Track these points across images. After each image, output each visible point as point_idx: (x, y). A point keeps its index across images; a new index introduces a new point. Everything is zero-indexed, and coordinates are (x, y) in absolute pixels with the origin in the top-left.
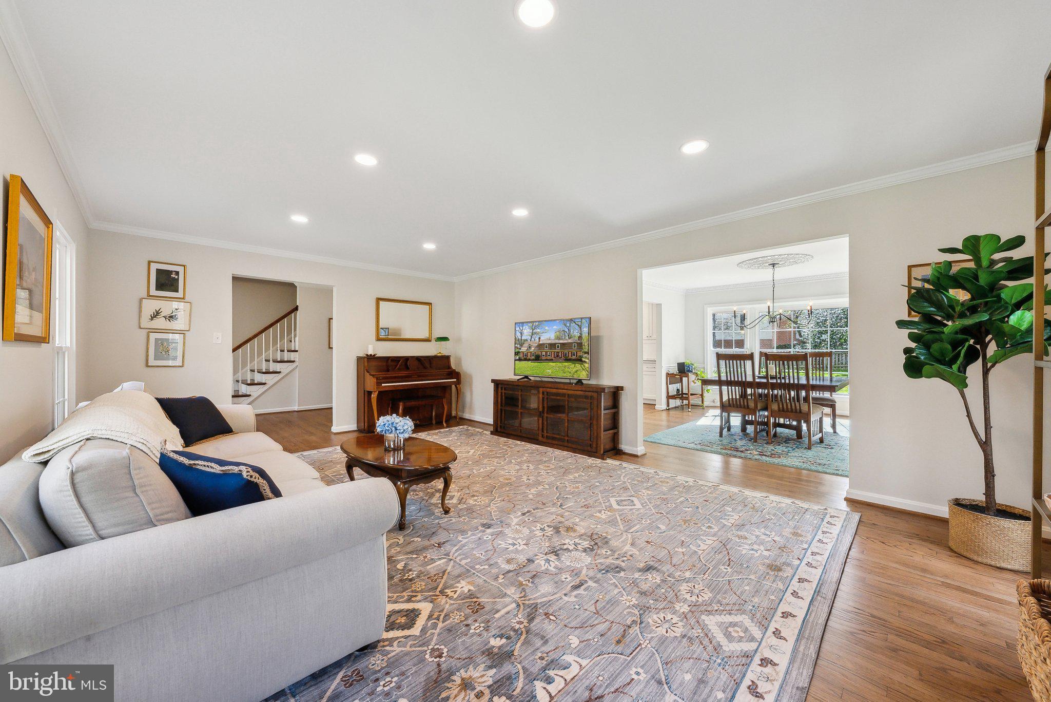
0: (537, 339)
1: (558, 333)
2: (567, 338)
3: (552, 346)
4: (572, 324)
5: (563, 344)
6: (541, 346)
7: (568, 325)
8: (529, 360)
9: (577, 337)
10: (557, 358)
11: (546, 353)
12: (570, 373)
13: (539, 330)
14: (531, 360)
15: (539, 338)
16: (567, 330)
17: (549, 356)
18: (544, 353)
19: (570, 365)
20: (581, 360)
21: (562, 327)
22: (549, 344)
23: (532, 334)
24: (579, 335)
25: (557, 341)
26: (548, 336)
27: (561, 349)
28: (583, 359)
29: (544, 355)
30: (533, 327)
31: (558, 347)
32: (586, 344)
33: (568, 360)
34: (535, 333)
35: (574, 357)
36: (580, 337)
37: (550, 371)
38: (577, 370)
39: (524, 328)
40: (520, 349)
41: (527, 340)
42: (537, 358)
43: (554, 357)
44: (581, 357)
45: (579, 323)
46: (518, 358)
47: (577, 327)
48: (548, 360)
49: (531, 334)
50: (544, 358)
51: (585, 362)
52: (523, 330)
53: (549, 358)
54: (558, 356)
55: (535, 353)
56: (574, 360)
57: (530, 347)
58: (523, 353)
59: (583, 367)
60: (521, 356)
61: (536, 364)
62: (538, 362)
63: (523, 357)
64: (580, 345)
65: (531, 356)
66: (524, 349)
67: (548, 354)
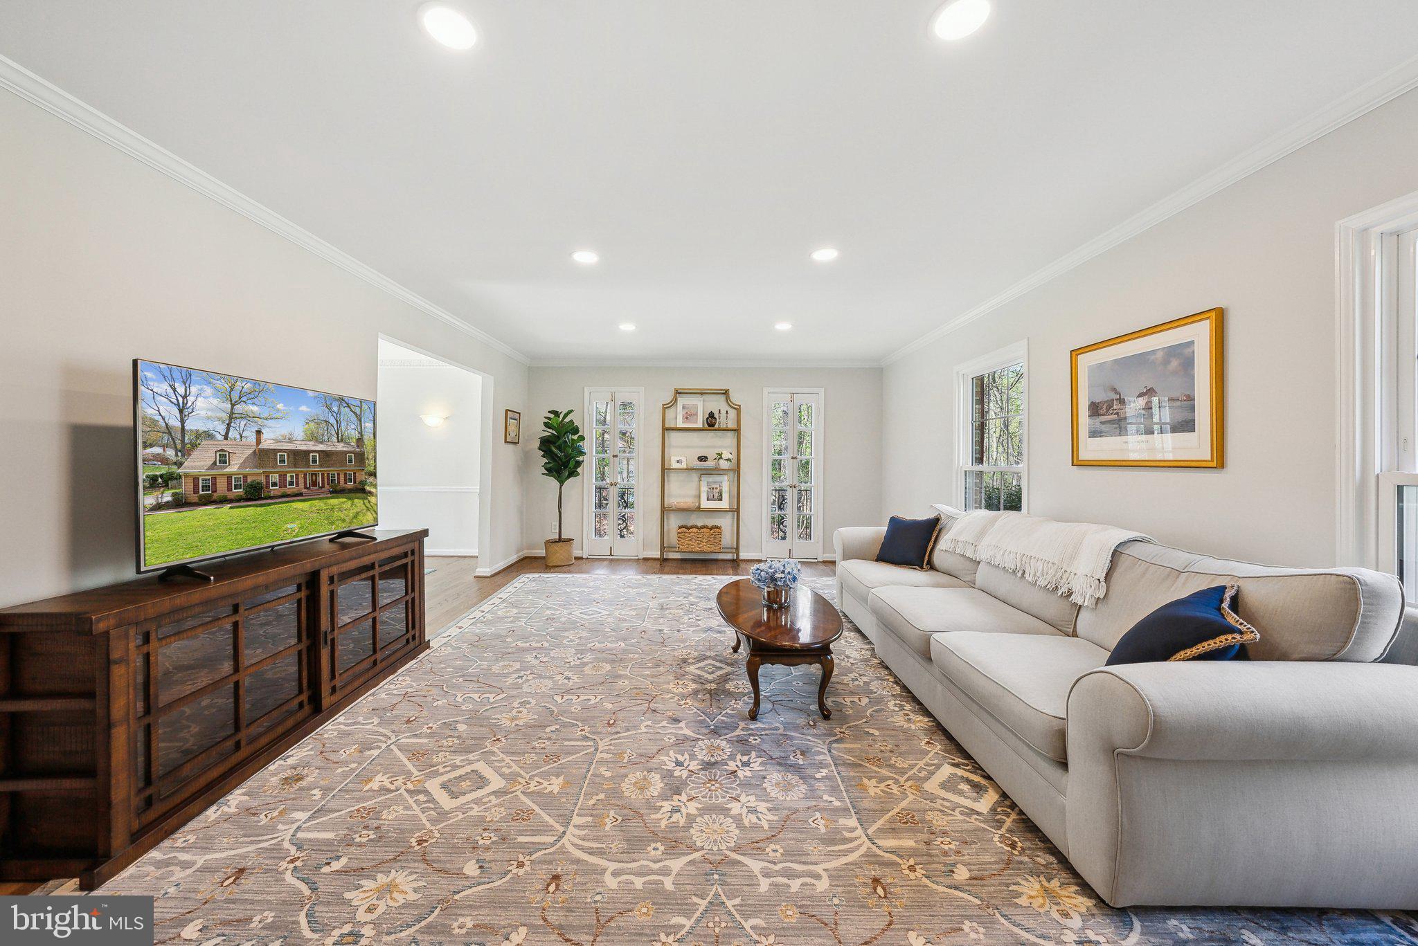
0: (252, 439)
1: (312, 425)
2: (334, 439)
3: (299, 457)
4: (342, 409)
5: (325, 455)
6: (263, 456)
7: (335, 409)
8: (224, 501)
9: (355, 440)
10: (312, 488)
11: (283, 476)
12: (344, 521)
13: (255, 408)
14: (231, 501)
15: (259, 432)
16: (332, 421)
17: (291, 484)
18: (275, 478)
19: (343, 503)
20: (363, 491)
21: (321, 412)
22: (289, 452)
23: (231, 418)
24: (357, 435)
25: (311, 446)
27: (321, 466)
28: (368, 488)
29: (274, 484)
30: (235, 396)
31: (314, 461)
32: (370, 457)
33: (337, 492)
34: (245, 416)
35: (350, 485)
36: (360, 441)
37: (294, 526)
38: (357, 513)
39: (194, 389)
40: (180, 464)
41: (209, 435)
42: (254, 494)
43: (306, 487)
44: (363, 483)
45: (358, 411)
46: (169, 499)
47: (353, 418)
48: (288, 496)
49: (225, 416)
50: (275, 490)
51: (370, 492)
52: (190, 399)
53: (291, 489)
54: (314, 484)
55: (245, 477)
56: (351, 491)
57: (224, 459)
58: (196, 480)
59: (368, 504)
60: (186, 488)
61: (250, 512)
62: (261, 506)
63: (196, 491)
64: (360, 458)
65: (229, 489)
66: (199, 463)
67: (289, 479)
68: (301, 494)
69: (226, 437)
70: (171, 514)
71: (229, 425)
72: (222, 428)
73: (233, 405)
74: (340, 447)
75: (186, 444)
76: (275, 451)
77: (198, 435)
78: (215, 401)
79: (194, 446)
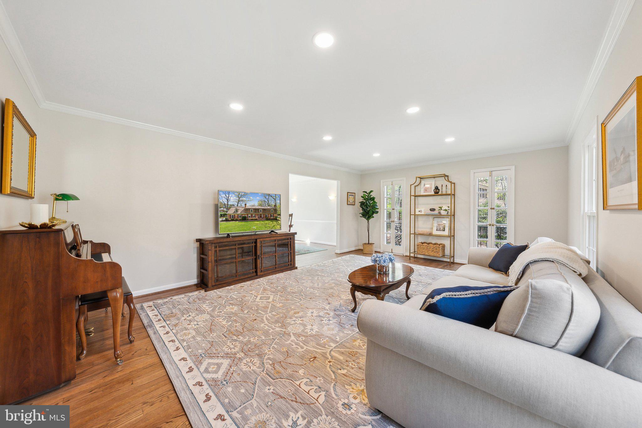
0: (244, 206)
1: (260, 202)
2: (267, 205)
3: (256, 210)
5: (264, 210)
6: (247, 210)
7: (267, 197)
8: (237, 220)
9: (274, 206)
10: (260, 218)
11: (252, 215)
12: (270, 227)
13: (245, 199)
14: (238, 220)
16: (266, 201)
17: (254, 217)
18: (250, 215)
19: (270, 222)
20: (276, 219)
21: (263, 199)
22: (254, 209)
23: (239, 201)
24: (274, 204)
25: (260, 207)
26: (253, 203)
27: (263, 212)
28: (278, 219)
29: (249, 217)
30: (240, 196)
32: (279, 210)
33: (268, 219)
34: (242, 201)
35: (272, 218)
36: (275, 206)
37: (255, 227)
38: (274, 225)
39: (230, 195)
40: (227, 212)
41: (233, 205)
42: (244, 219)
44: (276, 217)
45: (274, 197)
46: (225, 219)
47: (273, 199)
48: (254, 220)
49: (237, 201)
50: (250, 218)
52: (229, 198)
53: (254, 218)
54: (261, 217)
55: (242, 215)
56: (272, 219)
57: (237, 211)
58: (230, 215)
59: (278, 223)
60: (228, 217)
61: (243, 223)
62: (245, 222)
63: (230, 218)
64: (275, 210)
65: (238, 218)
66: (231, 212)
67: (253, 216)
68: (257, 220)
69: (237, 206)
70: (225, 223)
71: (238, 203)
72: (236, 204)
73: (239, 198)
74: (269, 207)
75: (228, 207)
76: (250, 209)
77: (231, 205)
78: (235, 198)
79: (230, 208)
